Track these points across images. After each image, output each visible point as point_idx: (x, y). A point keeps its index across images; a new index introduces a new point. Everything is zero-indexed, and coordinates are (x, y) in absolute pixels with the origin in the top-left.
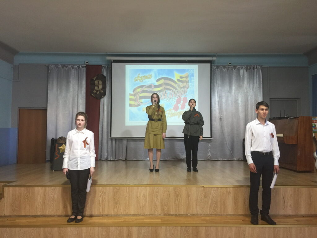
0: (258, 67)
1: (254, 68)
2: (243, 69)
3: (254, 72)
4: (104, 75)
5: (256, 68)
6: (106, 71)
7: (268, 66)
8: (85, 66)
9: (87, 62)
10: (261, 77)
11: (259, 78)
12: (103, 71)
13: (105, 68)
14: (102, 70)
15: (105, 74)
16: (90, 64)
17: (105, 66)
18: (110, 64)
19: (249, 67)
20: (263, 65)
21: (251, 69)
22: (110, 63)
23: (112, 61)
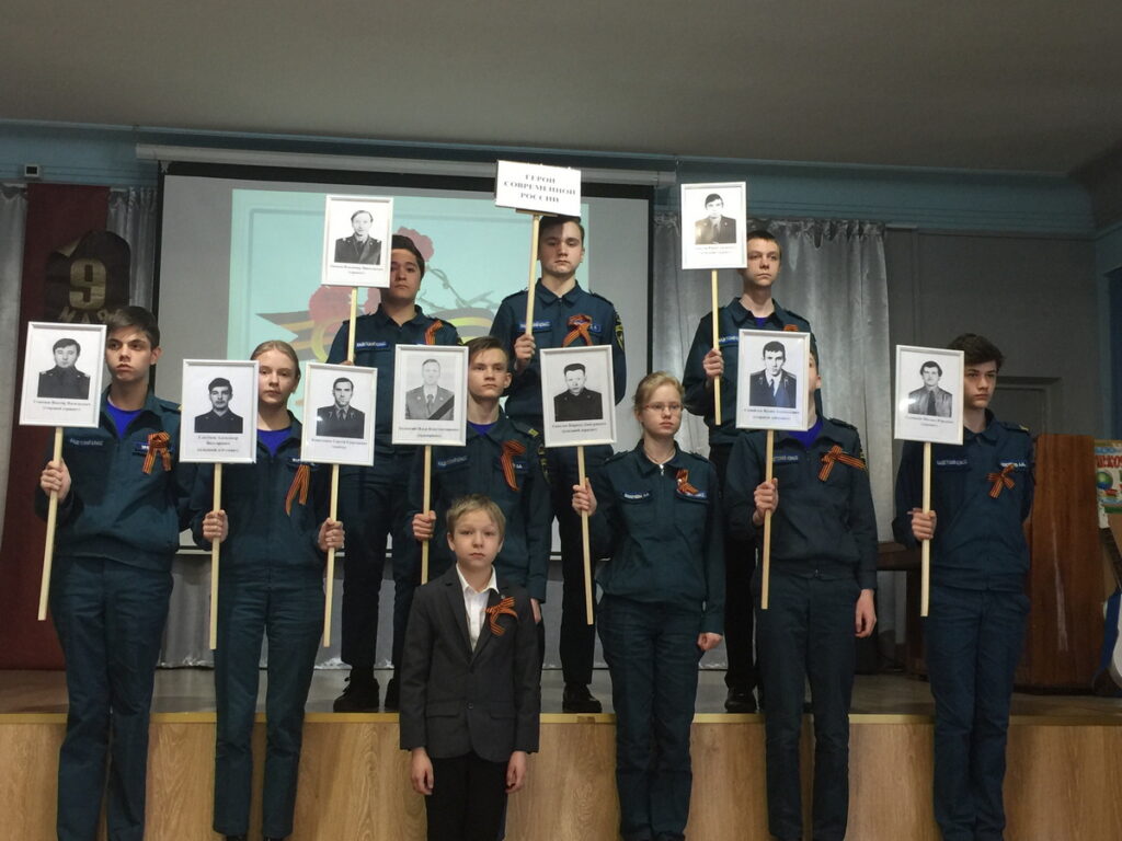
0: (868, 226)
1: (849, 232)
2: (799, 234)
3: (851, 250)
4: (122, 235)
5: (861, 231)
6: (130, 217)
7: (914, 227)
8: (23, 190)
9: (32, 170)
10: (884, 276)
11: (873, 278)
12: (116, 214)
13: (127, 203)
14: (112, 210)
15: (124, 231)
16: (49, 179)
17: (129, 192)
18: (155, 183)
19: (827, 227)
20: (890, 222)
21: (837, 236)
22: (155, 177)
23: (165, 168)
